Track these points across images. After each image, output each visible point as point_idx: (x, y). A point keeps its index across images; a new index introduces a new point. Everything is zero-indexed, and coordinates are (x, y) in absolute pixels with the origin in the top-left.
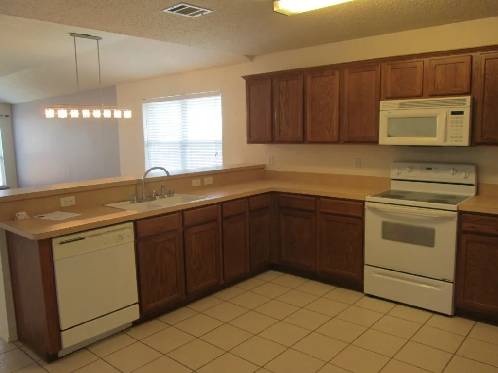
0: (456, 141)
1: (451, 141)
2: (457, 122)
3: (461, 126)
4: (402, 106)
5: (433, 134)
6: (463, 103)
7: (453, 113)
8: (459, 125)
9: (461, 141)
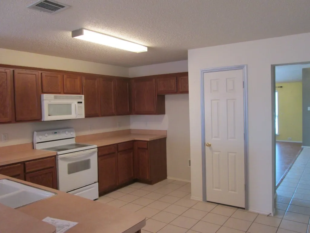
0: (80, 116)
1: (79, 116)
2: (80, 107)
3: (82, 109)
4: (55, 98)
5: (70, 113)
6: (81, 98)
7: (79, 103)
8: (81, 108)
9: (82, 116)
